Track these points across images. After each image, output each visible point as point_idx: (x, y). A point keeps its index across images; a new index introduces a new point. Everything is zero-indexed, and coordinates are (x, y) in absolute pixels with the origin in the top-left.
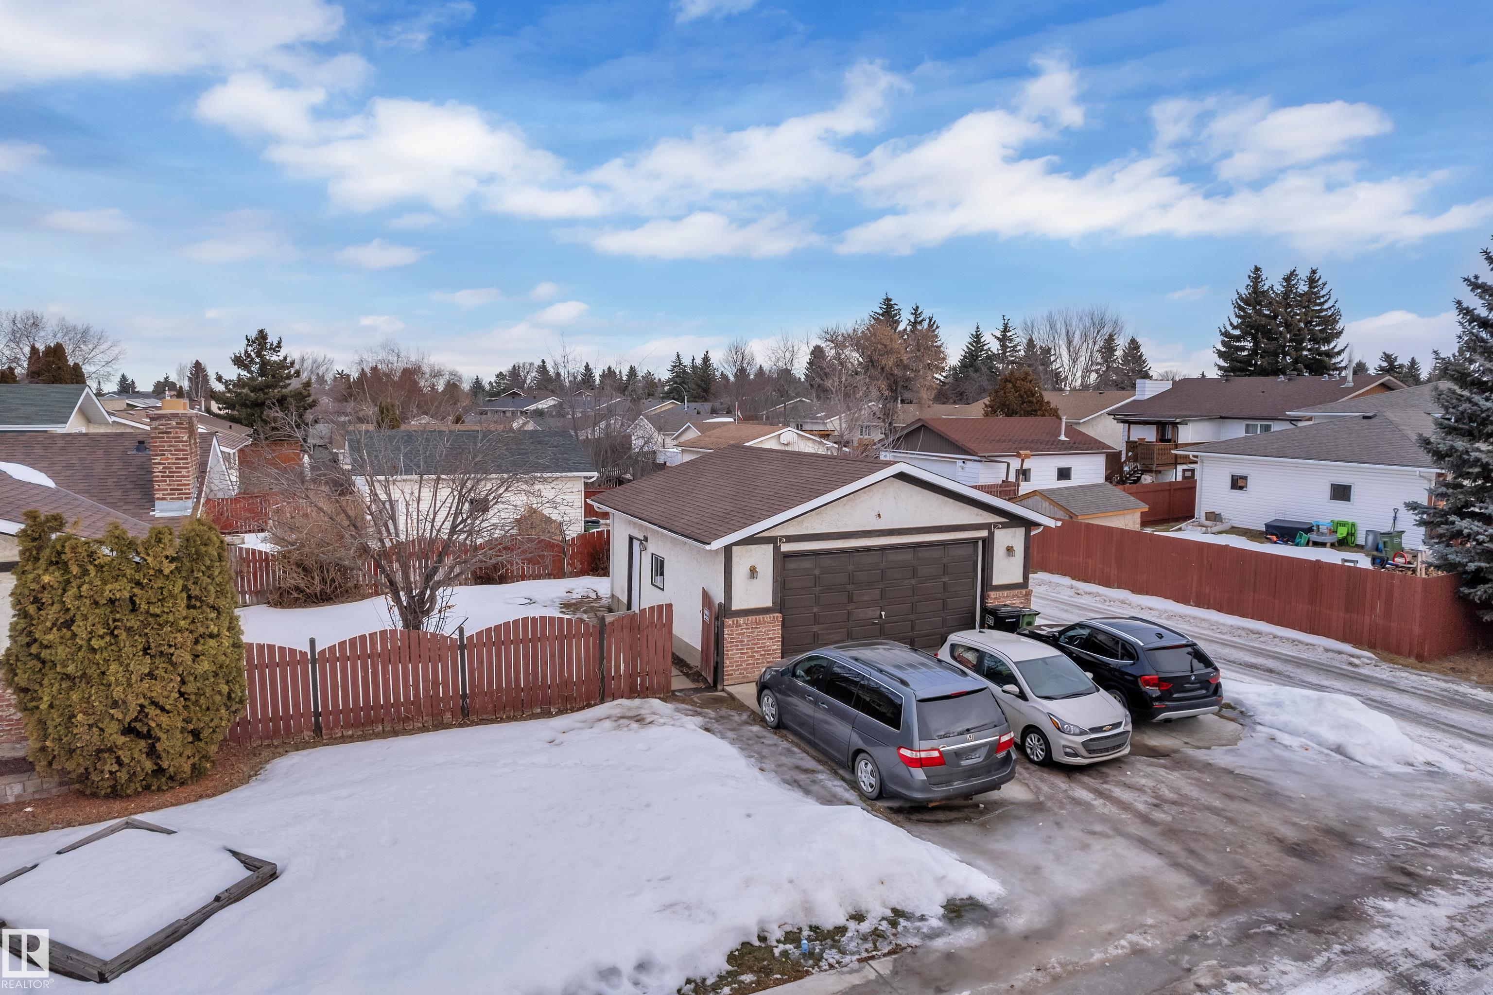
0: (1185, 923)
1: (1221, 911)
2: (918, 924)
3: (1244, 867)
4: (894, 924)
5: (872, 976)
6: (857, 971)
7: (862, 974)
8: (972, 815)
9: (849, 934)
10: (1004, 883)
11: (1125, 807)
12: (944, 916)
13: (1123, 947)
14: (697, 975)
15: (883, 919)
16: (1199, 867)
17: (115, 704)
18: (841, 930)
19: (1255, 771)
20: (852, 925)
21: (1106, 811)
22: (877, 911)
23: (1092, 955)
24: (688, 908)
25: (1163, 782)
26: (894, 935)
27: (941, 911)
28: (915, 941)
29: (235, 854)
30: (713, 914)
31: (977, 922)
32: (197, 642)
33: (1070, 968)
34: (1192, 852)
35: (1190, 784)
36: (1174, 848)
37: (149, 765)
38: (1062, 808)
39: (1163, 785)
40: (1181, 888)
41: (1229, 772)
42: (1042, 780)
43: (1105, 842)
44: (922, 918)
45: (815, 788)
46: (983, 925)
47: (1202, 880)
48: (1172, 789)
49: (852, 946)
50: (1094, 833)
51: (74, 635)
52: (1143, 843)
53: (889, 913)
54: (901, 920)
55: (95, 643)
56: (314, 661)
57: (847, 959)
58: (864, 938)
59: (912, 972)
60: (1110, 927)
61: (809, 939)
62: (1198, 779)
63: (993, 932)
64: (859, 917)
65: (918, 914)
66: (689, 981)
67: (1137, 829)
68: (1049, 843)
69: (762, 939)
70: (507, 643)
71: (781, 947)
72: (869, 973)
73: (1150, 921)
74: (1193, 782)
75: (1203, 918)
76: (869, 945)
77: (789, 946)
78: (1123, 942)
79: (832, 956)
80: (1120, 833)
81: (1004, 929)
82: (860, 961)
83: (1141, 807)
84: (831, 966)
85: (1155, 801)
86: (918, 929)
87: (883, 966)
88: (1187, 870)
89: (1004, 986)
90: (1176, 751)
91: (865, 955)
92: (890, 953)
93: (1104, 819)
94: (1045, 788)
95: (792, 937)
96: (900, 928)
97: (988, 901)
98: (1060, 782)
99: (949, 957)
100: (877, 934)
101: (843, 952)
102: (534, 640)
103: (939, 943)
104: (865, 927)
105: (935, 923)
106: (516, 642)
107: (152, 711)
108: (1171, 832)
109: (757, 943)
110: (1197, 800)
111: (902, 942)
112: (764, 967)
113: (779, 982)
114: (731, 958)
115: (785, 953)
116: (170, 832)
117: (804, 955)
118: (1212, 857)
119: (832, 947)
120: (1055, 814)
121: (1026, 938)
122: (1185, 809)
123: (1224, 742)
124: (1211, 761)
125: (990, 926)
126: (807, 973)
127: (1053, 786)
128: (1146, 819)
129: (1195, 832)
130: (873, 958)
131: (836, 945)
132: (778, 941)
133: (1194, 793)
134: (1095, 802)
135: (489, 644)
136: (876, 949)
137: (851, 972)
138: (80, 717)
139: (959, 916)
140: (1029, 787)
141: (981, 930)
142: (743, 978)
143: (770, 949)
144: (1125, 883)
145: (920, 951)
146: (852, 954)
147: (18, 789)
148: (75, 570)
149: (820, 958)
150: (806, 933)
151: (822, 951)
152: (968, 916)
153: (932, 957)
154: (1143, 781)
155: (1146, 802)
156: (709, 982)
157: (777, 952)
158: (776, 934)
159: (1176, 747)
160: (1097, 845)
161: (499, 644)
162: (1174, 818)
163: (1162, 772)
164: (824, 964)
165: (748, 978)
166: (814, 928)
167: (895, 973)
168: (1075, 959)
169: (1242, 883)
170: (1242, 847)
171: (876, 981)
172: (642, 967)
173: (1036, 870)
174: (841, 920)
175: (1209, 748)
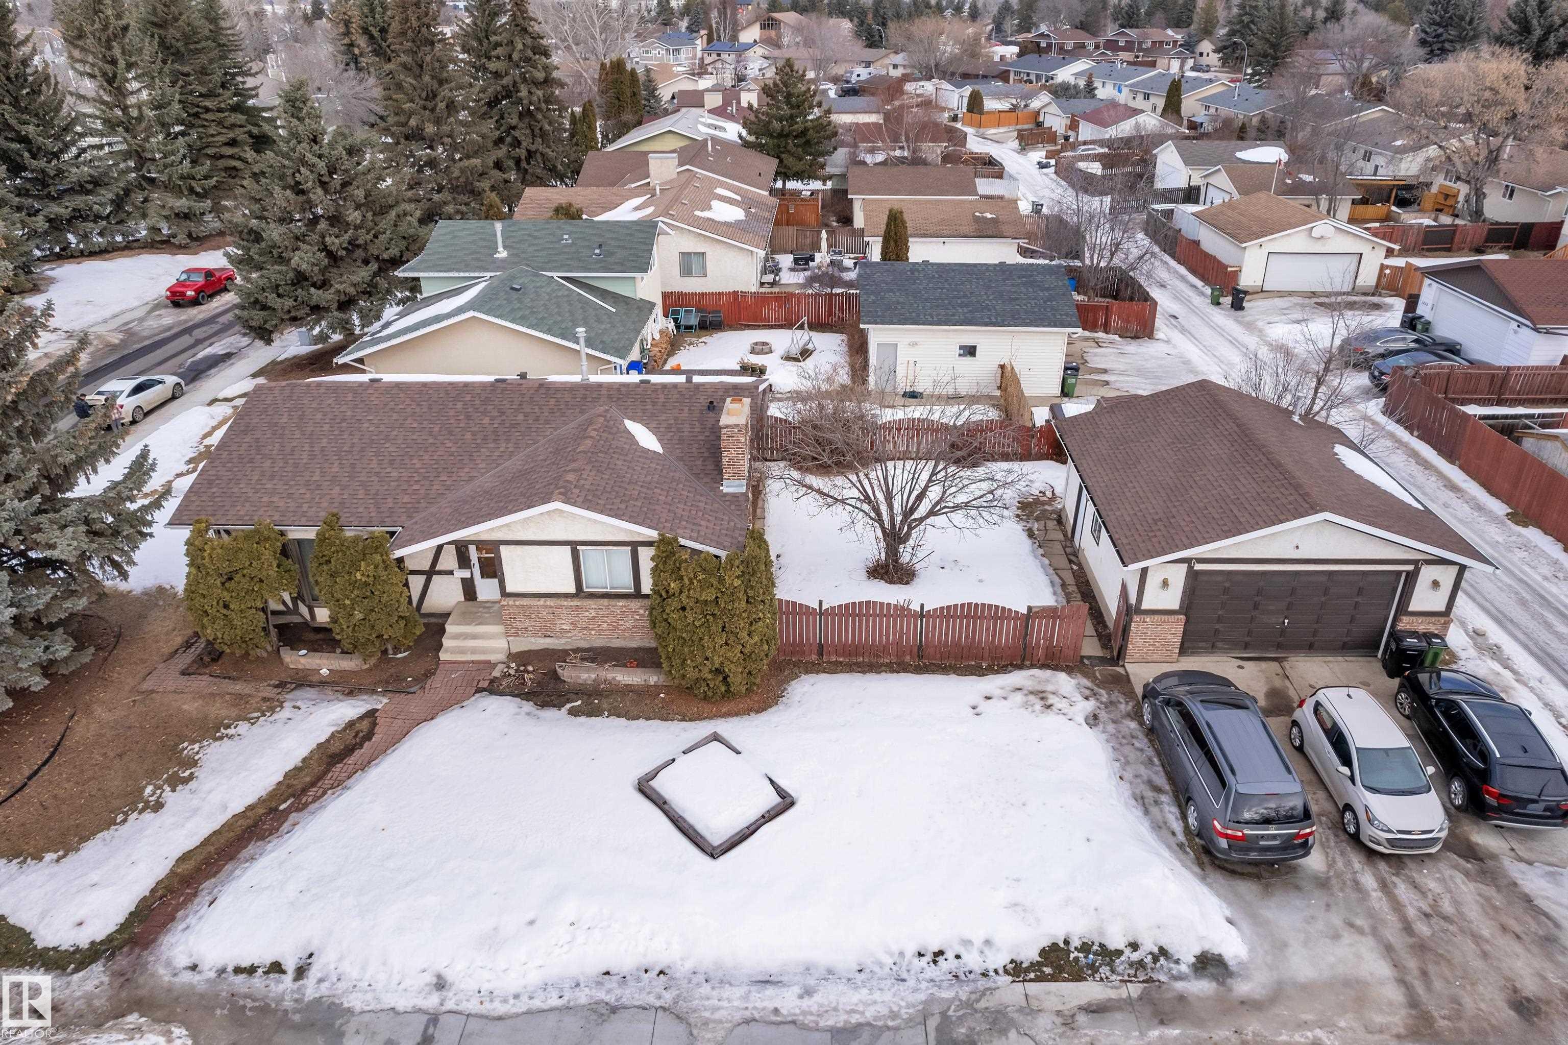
0: (1370, 1036)
1: (1407, 1036)
2: (1172, 965)
3: (1460, 1004)
4: (1155, 959)
5: (1125, 995)
6: (1116, 988)
7: (1119, 991)
8: (1264, 874)
9: (1123, 958)
10: (1252, 950)
11: (1397, 906)
12: (1193, 964)
13: (1307, 1038)
14: (1018, 959)
15: (1151, 953)
16: (1420, 989)
17: (707, 659)
18: (1119, 953)
19: (1553, 906)
20: (1127, 952)
21: (1377, 906)
22: (1149, 945)
23: (1281, 1034)
24: (1024, 910)
25: (1450, 892)
26: (1152, 969)
27: (1193, 960)
28: (1163, 978)
29: (772, 782)
30: (1038, 920)
31: (1214, 978)
32: (751, 624)
33: (1259, 1039)
34: (1424, 974)
35: (1477, 902)
36: (1412, 964)
37: (723, 689)
38: (1342, 890)
39: (1448, 896)
40: (1390, 1004)
41: (1528, 900)
42: (1343, 854)
43: (1357, 937)
44: (1177, 962)
45: (1154, 810)
46: (1217, 980)
47: (1413, 1002)
48: (1456, 903)
49: (1120, 969)
50: (1351, 925)
51: (686, 617)
52: (1388, 949)
53: (1156, 950)
54: (1162, 959)
55: (697, 624)
56: (821, 614)
57: (1114, 977)
58: (1131, 965)
59: (1152, 1003)
60: (1309, 1017)
61: (1095, 954)
62: (1488, 899)
63: (1222, 989)
64: (1134, 946)
65: (1176, 957)
66: (1012, 961)
67: (1392, 933)
68: (1309, 923)
69: (1066, 942)
70: (955, 617)
71: (1076, 953)
72: (1123, 993)
73: (1342, 1024)
74: (1482, 900)
75: (1388, 1037)
76: (1132, 972)
77: (1081, 955)
78: (1309, 1034)
79: (1105, 971)
80: (1375, 932)
81: (1230, 990)
82: (1121, 981)
83: (1411, 912)
84: (1102, 979)
85: (1428, 910)
86: (1170, 970)
87: (1135, 990)
88: (1408, 989)
89: (1205, 1035)
90: (1494, 857)
91: (1126, 978)
92: (1144, 982)
93: (1371, 914)
94: (1340, 864)
95: (1085, 948)
96: (1158, 965)
97: (1231, 963)
98: (1357, 860)
99: (1182, 998)
100: (1141, 964)
101: (1113, 971)
102: (975, 617)
103: (1179, 985)
104: (1135, 956)
105: (1184, 968)
106: (962, 617)
107: (726, 663)
108: (1421, 948)
109: (1062, 945)
110: (1470, 922)
111: (1155, 976)
112: (1061, 965)
113: (1065, 980)
114: (1043, 952)
115: (1076, 959)
116: (738, 753)
117: (1088, 964)
118: (1438, 985)
119: (1108, 964)
120: (1332, 895)
121: (1242, 1003)
122: (1451, 928)
123: (1554, 860)
124: (1520, 882)
125: (1222, 984)
126: (1085, 979)
127: (1348, 863)
128: (1408, 928)
129: (1441, 955)
130: (1131, 981)
131: (1111, 964)
132: (1076, 948)
133: (1473, 912)
134: (1374, 894)
135: (942, 616)
136: (1135, 976)
137: (1112, 988)
138: (689, 662)
139: (1204, 968)
140: (1327, 857)
141: (1214, 985)
142: (1045, 969)
143: (1068, 952)
144: (1348, 983)
145: (1164, 987)
146: (1118, 974)
147: (655, 678)
148: (686, 581)
149: (1097, 971)
150: (1095, 948)
151: (1101, 965)
152: (1212, 970)
153: (1169, 995)
154: (1432, 885)
155: (1419, 909)
156: (1024, 966)
157: (1072, 956)
158: (1076, 943)
159: (1497, 851)
160: (1348, 937)
161: (948, 617)
162: (1433, 935)
163: (1459, 878)
164: (1097, 976)
165: (1047, 970)
166: (1102, 945)
167: (1140, 998)
168: (1266, 1034)
169: (1444, 1018)
170: (1473, 984)
171: (1124, 1000)
172: (988, 942)
173: (1285, 945)
174: (1121, 946)
175: (1530, 863)
